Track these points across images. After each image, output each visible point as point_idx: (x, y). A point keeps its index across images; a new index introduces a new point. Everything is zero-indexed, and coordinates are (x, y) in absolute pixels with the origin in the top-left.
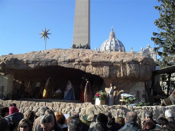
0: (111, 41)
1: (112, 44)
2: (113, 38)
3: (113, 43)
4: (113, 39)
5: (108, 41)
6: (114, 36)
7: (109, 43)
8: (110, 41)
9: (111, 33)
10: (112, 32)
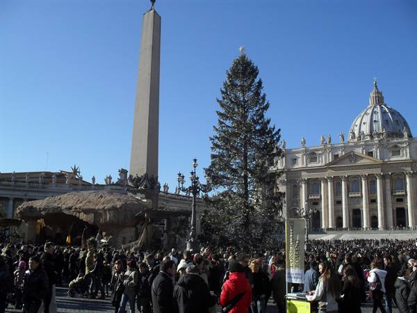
0: (373, 112)
1: (375, 121)
2: (378, 106)
3: (378, 117)
4: (378, 109)
5: (366, 113)
6: (380, 100)
7: (367, 119)
8: (370, 115)
9: (372, 95)
10: (374, 91)
